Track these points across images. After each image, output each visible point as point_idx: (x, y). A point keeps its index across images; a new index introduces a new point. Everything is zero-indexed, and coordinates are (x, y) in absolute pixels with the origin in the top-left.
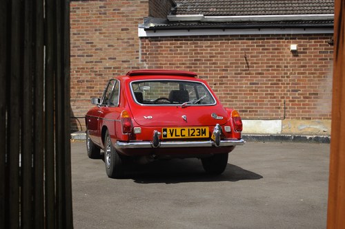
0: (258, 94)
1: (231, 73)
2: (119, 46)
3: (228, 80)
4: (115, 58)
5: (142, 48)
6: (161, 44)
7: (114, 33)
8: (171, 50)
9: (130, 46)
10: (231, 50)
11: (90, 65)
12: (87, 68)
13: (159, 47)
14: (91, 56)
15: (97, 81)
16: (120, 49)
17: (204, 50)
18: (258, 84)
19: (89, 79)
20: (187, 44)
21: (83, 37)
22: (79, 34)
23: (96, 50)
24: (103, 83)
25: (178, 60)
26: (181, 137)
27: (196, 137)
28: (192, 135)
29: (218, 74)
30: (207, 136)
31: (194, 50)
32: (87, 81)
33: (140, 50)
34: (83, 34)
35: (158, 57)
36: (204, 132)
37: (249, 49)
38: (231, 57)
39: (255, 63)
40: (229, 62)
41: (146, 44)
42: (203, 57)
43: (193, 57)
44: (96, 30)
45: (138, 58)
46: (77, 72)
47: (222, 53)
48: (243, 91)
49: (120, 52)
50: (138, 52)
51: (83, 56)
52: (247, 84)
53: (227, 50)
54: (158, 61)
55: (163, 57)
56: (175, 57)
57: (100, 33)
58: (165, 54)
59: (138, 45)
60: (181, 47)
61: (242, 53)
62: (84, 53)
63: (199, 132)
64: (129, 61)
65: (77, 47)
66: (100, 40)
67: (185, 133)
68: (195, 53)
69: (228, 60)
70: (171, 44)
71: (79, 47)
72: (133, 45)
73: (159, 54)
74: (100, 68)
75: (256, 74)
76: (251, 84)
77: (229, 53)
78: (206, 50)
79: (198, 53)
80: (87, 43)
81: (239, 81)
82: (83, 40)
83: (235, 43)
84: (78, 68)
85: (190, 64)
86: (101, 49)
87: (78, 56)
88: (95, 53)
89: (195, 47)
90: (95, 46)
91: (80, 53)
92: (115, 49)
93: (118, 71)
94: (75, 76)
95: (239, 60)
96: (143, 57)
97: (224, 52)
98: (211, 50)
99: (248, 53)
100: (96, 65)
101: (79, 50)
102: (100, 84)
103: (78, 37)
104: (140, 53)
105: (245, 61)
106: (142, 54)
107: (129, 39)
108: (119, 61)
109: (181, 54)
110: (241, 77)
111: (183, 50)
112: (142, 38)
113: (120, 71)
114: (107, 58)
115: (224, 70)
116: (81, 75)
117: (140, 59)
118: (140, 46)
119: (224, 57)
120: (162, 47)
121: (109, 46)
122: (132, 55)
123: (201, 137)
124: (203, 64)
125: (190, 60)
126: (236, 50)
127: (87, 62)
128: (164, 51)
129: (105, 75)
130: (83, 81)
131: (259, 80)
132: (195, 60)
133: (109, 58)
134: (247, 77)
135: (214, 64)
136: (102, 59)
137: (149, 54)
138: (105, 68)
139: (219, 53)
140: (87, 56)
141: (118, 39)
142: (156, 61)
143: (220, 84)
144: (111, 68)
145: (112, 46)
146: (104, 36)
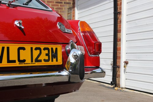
26: (17, 64)
27: (43, 63)
28: (37, 60)
30: (60, 62)
36: (55, 56)
63: (47, 55)
67: (25, 55)
123: (50, 63)
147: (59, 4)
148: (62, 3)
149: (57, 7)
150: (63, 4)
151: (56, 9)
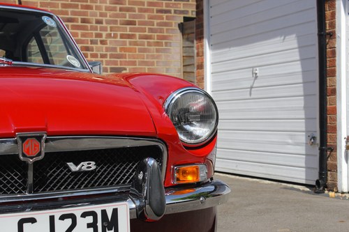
147: (165, 15)
148: (169, 12)
149: (159, 21)
150: (173, 14)
151: (158, 24)
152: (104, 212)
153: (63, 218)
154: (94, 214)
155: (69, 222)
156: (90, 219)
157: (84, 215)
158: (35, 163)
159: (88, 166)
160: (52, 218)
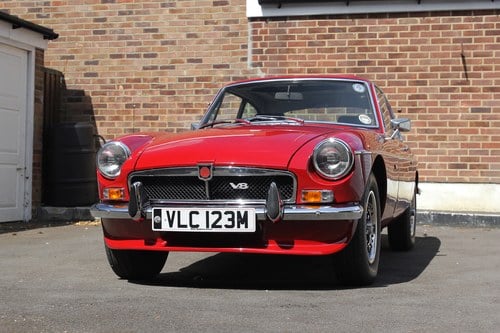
0: (489, 132)
1: (432, 89)
2: (209, 35)
3: (427, 104)
4: (200, 61)
5: (254, 39)
6: (292, 31)
7: (198, 11)
8: (310, 44)
9: (230, 35)
10: (434, 42)
11: (151, 74)
12: (145, 80)
13: (287, 38)
14: (154, 56)
15: (165, 106)
16: (211, 42)
17: (378, 42)
18: (488, 110)
19: (149, 102)
20: (344, 30)
21: (137, 19)
22: (131, 13)
23: (164, 43)
24: (177, 108)
25: (325, 64)
29: (407, 90)
31: (357, 43)
32: (145, 106)
33: (250, 44)
34: (138, 13)
35: (284, 58)
37: (470, 41)
38: (434, 56)
39: (484, 69)
40: (429, 67)
41: (262, 32)
42: (377, 56)
43: (354, 57)
44: (163, 5)
45: (245, 59)
46: (125, 87)
47: (415, 49)
48: (459, 124)
49: (212, 48)
50: (245, 47)
51: (138, 56)
52: (465, 110)
53: (425, 41)
54: (286, 64)
55: (296, 57)
56: (319, 57)
57: (172, 11)
58: (300, 51)
59: (246, 34)
60: (332, 37)
61: (456, 48)
62: (141, 50)
64: (227, 66)
65: (126, 38)
66: (172, 24)
68: (360, 50)
69: (428, 62)
70: (311, 31)
71: (131, 38)
72: (236, 34)
73: (288, 51)
74: (170, 80)
75: (485, 90)
76: (473, 110)
77: (429, 49)
78: (383, 42)
79: (367, 49)
80: (146, 31)
81: (448, 104)
82: (139, 25)
83: (441, 28)
84: (128, 80)
85: (348, 71)
86: (173, 43)
87: (129, 56)
88: (161, 50)
89: (360, 36)
90: (161, 36)
91: (132, 50)
92: (201, 42)
93: (206, 86)
94: (122, 95)
95: (449, 62)
96: (255, 58)
97: (419, 46)
98: (391, 42)
99: (469, 48)
100: (162, 74)
101: (130, 44)
102: (171, 112)
103: (128, 19)
104: (250, 49)
105: (461, 65)
106: (254, 52)
107: (228, 22)
108: (208, 66)
109: (331, 50)
110: (453, 97)
111: (336, 43)
112: (253, 19)
113: (211, 86)
114: (185, 59)
115: (418, 83)
116: (133, 93)
117: (249, 61)
118: (250, 35)
119: (419, 56)
120: (293, 38)
121: (189, 36)
122: (234, 54)
124: (375, 70)
125: (349, 64)
126: (442, 41)
127: (145, 68)
128: (297, 44)
129: (180, 92)
130: (138, 105)
131: (491, 103)
132: (360, 63)
133: (190, 61)
134: (467, 97)
135: (397, 70)
136: (174, 62)
137: (267, 52)
138: (180, 80)
139: (409, 49)
140: (145, 56)
141: (206, 23)
142: (281, 64)
143: (410, 111)
144: (191, 79)
145: (195, 36)
146: (180, 17)
152: (239, 213)
153: (213, 213)
154: (232, 213)
155: (217, 216)
156: (230, 216)
157: (226, 213)
158: (209, 182)
159: (243, 186)
160: (207, 213)
